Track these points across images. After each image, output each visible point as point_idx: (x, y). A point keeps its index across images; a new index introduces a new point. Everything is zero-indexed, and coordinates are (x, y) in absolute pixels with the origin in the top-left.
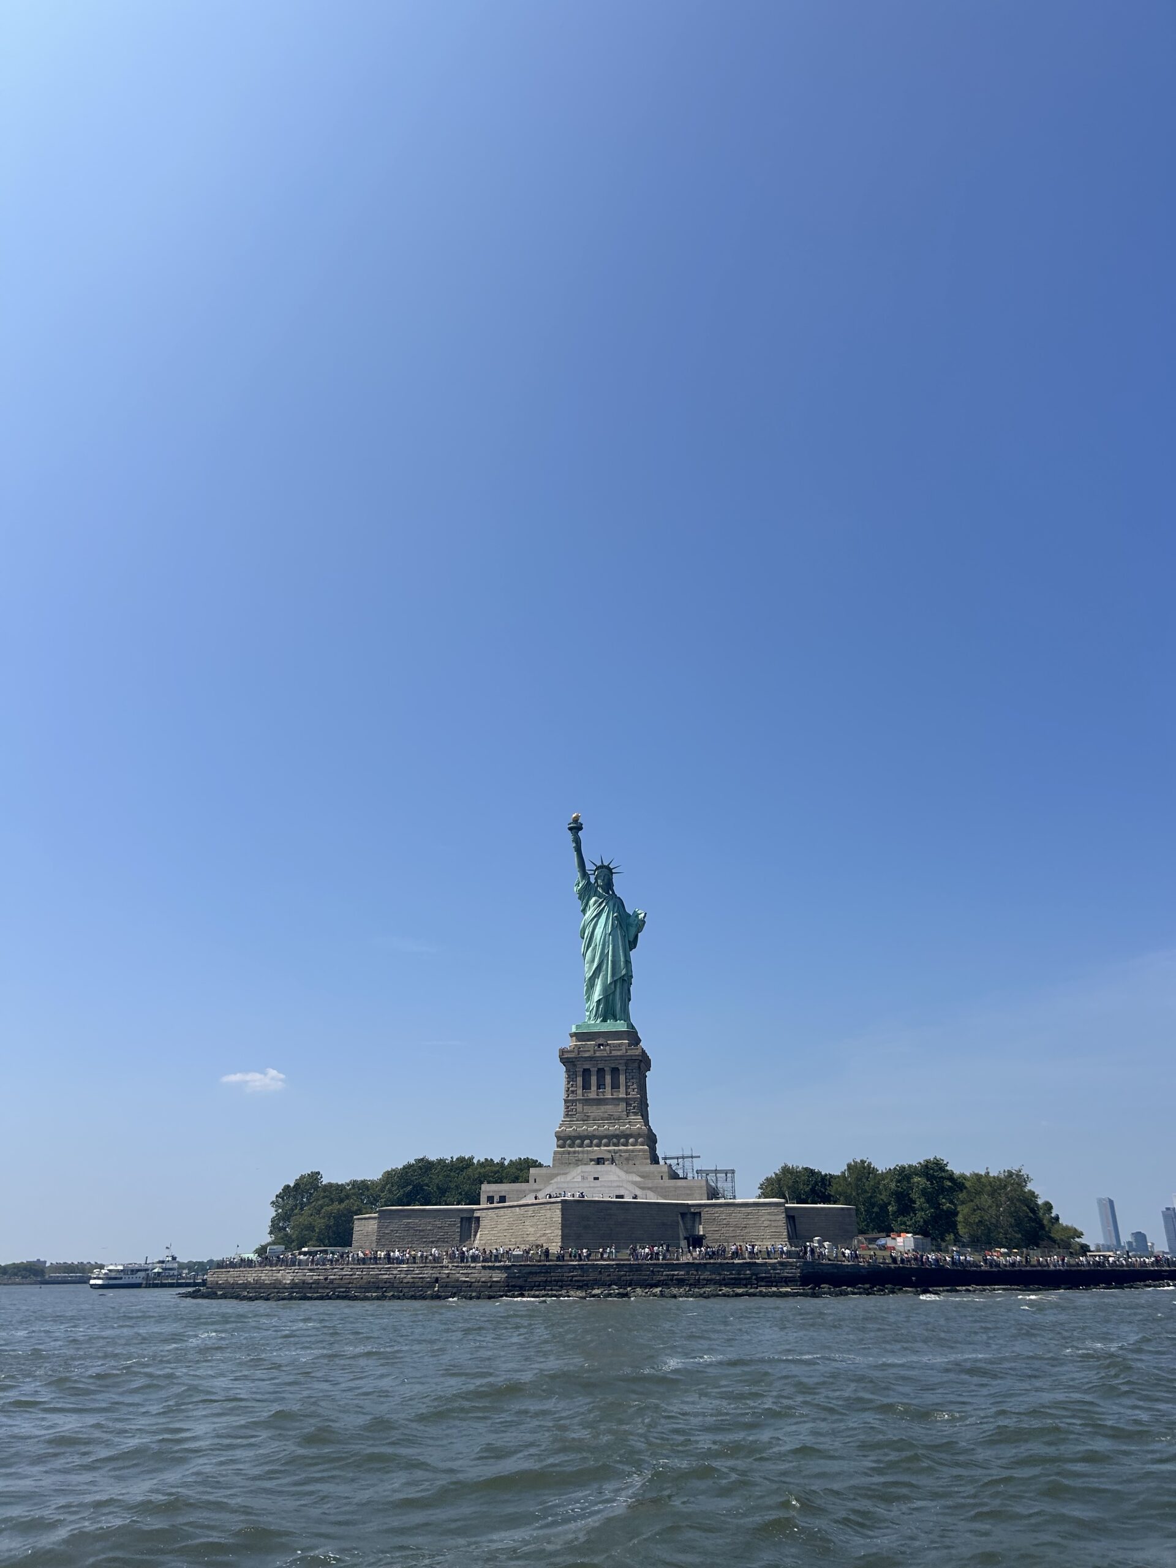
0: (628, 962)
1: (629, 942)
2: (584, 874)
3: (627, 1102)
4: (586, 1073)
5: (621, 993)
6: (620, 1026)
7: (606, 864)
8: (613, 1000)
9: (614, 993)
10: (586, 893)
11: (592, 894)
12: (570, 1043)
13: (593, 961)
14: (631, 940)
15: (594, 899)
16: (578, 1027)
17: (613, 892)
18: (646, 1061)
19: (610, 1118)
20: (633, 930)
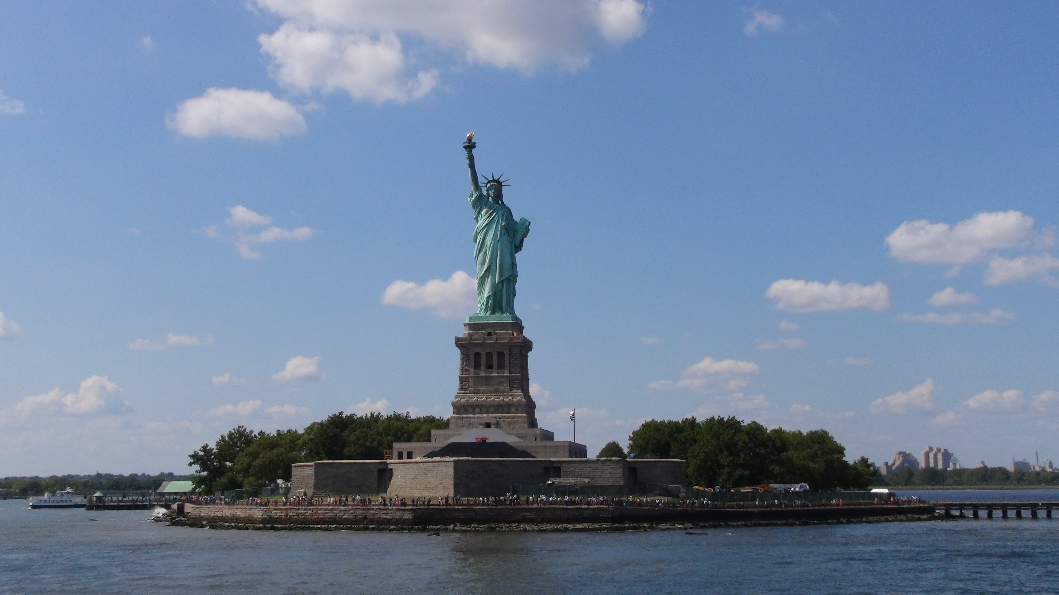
0: (514, 264)
1: (515, 246)
2: (477, 187)
3: (511, 379)
4: (477, 355)
5: (508, 290)
6: (506, 318)
7: (496, 178)
8: (501, 296)
9: (501, 290)
10: (480, 202)
11: (484, 206)
12: (465, 332)
13: (484, 263)
14: (517, 244)
15: (485, 211)
16: (471, 318)
17: (503, 202)
18: (527, 345)
19: (496, 391)
20: (519, 237)
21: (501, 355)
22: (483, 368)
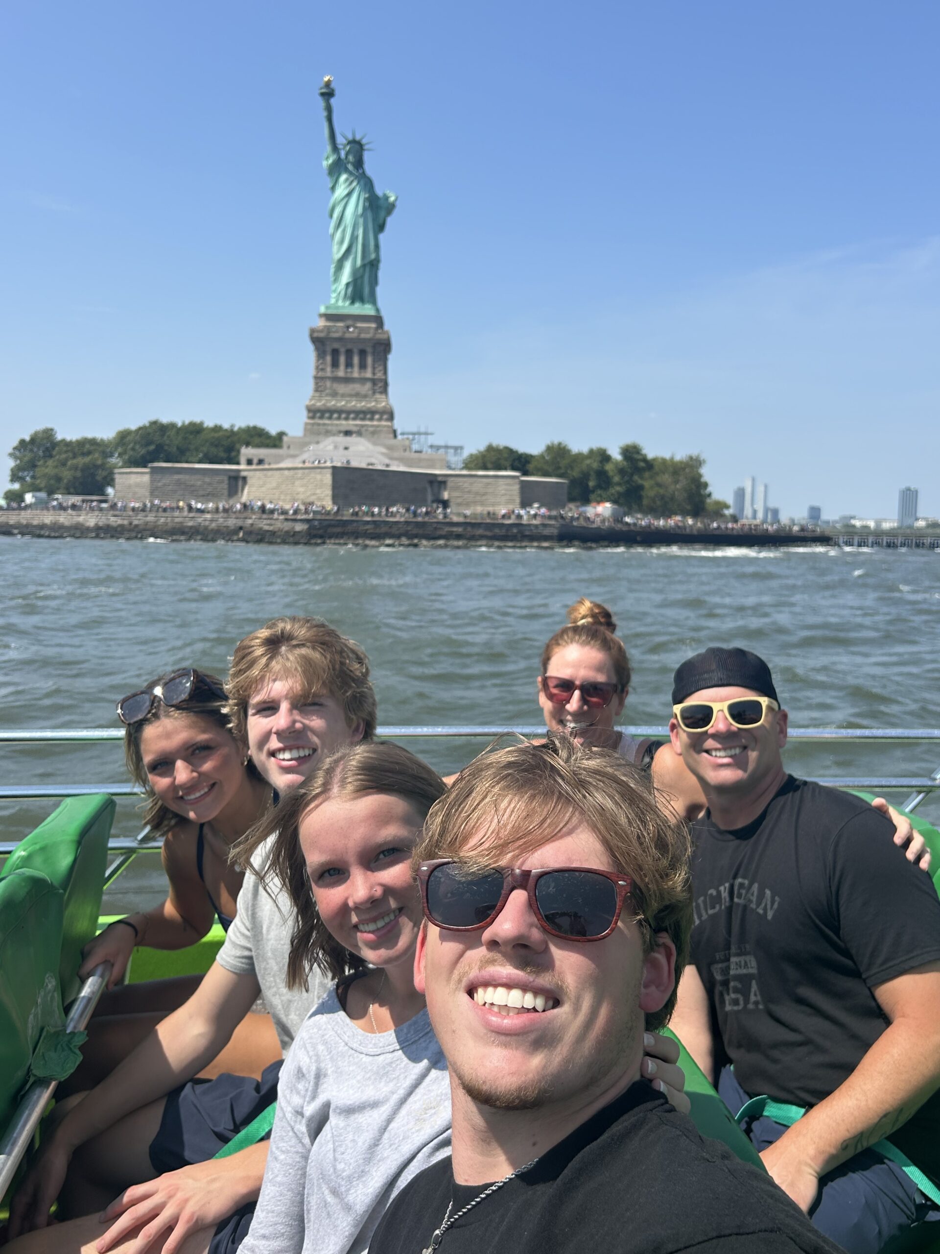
1: (379, 225)
2: (335, 149)
3: (374, 382)
4: (335, 353)
5: (370, 277)
6: (368, 310)
7: (358, 138)
8: (362, 283)
9: (362, 277)
10: (336, 168)
11: (343, 171)
12: (321, 323)
13: (342, 242)
14: (381, 222)
15: (343, 177)
16: (327, 308)
17: (364, 170)
18: (387, 345)
19: (357, 395)
20: (382, 214)
21: (363, 353)
22: (342, 366)
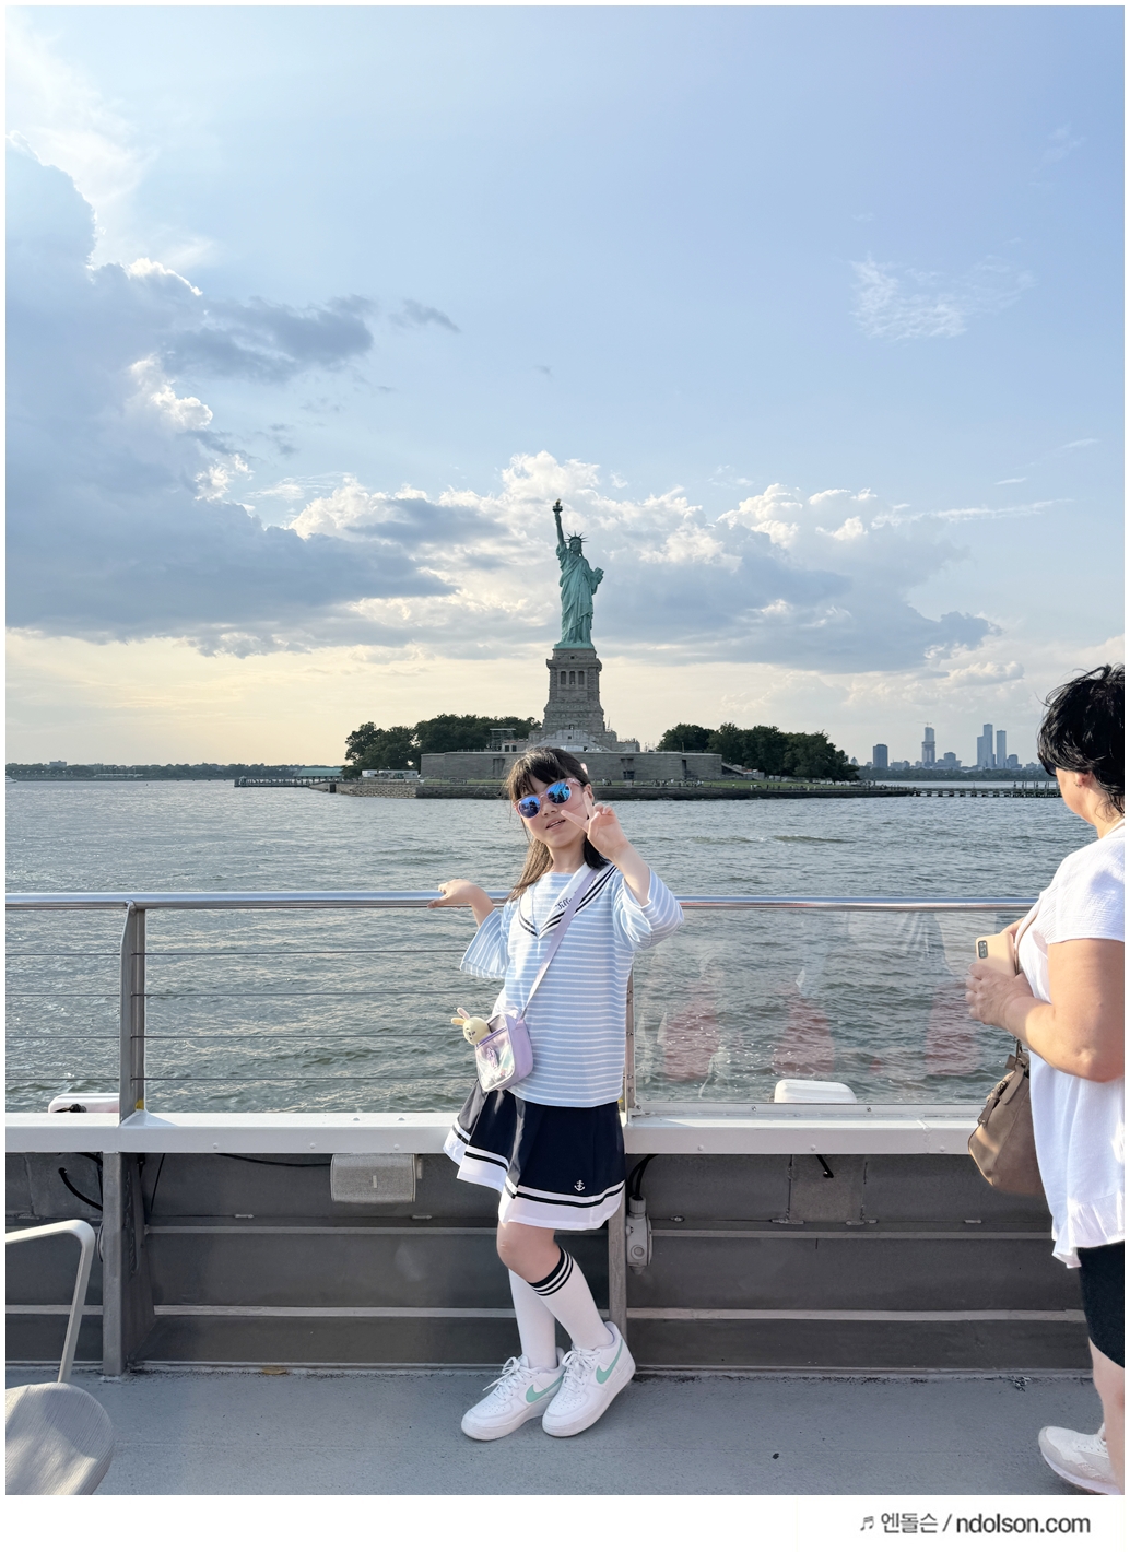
0: (590, 604)
2: (562, 542)
3: (589, 691)
4: (563, 674)
5: (586, 624)
6: (585, 645)
7: (578, 536)
8: (581, 629)
9: (581, 625)
10: (564, 555)
11: (567, 558)
12: (553, 655)
13: (568, 603)
14: (593, 589)
15: (567, 562)
17: (582, 555)
18: (598, 667)
19: (577, 702)
20: (595, 582)
21: (581, 673)
22: (568, 683)
